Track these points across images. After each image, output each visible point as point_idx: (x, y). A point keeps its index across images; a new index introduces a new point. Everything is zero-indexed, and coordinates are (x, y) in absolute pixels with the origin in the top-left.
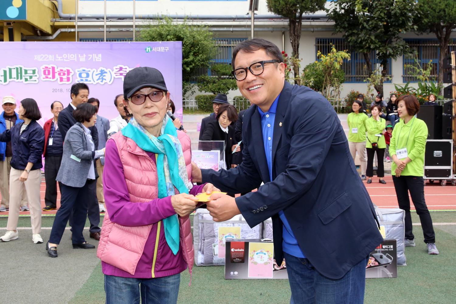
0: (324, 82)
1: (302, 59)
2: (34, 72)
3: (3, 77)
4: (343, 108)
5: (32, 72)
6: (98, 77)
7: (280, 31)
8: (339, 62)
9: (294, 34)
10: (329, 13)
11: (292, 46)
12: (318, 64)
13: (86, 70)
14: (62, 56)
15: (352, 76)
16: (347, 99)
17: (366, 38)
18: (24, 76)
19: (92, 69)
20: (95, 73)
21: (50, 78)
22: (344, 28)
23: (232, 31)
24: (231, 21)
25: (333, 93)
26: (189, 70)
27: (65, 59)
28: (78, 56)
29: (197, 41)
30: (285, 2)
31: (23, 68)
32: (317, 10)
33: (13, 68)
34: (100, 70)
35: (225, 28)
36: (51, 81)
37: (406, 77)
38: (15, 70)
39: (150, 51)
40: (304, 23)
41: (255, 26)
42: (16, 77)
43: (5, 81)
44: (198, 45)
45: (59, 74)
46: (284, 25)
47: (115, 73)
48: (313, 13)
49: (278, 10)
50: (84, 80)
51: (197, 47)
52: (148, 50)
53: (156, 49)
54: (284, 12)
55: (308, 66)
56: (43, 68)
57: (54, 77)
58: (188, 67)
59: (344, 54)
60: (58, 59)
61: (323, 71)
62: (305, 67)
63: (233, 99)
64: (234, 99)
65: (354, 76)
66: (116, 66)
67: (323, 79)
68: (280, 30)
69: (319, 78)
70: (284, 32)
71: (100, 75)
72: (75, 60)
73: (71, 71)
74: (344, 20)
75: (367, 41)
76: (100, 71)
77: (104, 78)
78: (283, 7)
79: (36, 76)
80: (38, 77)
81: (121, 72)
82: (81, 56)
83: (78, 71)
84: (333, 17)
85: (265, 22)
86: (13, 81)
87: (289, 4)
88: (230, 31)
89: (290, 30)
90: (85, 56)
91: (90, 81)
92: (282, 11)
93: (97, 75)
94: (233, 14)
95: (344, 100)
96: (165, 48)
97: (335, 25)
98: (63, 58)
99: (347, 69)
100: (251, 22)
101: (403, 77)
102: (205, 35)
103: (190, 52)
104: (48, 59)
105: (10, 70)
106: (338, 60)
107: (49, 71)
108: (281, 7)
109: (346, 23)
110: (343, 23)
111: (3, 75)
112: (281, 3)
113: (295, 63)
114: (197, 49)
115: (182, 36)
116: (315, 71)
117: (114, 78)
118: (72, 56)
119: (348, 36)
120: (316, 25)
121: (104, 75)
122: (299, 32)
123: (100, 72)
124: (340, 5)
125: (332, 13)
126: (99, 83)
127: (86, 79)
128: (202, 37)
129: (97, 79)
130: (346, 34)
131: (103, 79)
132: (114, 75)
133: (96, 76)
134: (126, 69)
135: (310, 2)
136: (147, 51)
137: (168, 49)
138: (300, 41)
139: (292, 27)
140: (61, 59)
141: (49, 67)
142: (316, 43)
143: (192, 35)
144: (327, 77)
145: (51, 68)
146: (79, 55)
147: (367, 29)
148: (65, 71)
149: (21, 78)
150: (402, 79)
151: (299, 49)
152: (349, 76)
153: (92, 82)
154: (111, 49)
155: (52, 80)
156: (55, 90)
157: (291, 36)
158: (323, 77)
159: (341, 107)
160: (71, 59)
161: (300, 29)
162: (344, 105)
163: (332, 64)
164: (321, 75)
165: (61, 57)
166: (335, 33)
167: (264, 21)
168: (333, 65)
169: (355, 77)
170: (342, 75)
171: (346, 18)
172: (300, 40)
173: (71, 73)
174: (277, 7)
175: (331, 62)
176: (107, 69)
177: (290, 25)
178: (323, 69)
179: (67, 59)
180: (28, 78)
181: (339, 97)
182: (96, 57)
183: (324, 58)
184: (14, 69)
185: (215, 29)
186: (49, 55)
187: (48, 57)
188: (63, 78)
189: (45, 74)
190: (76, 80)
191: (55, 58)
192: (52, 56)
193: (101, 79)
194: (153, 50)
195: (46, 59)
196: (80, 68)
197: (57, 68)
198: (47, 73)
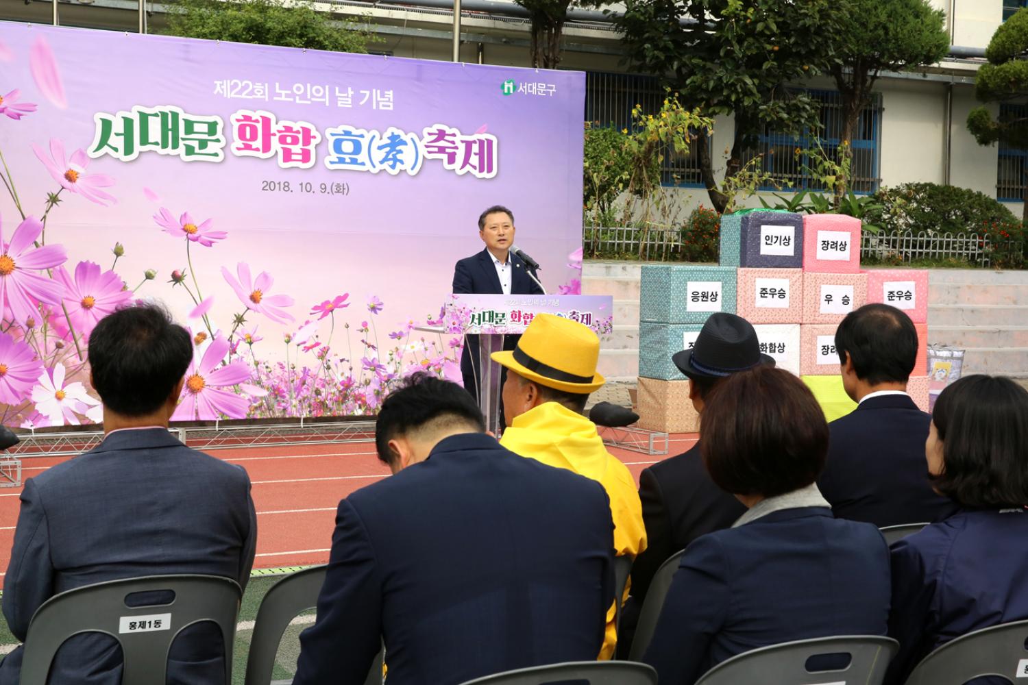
2: (212, 128)
3: (123, 137)
5: (206, 131)
6: (382, 154)
13: (353, 134)
14: (291, 89)
18: (183, 139)
19: (368, 132)
20: (376, 143)
21: (257, 149)
27: (297, 98)
28: (332, 92)
31: (182, 116)
33: (153, 113)
34: (390, 135)
36: (258, 158)
38: (159, 120)
39: (511, 92)
42: (160, 142)
43: (129, 149)
45: (282, 140)
47: (427, 147)
50: (348, 160)
52: (509, 88)
53: (525, 87)
56: (238, 120)
57: (266, 147)
60: (280, 95)
70: (482, 45)
71: (388, 149)
72: (324, 103)
73: (313, 133)
76: (389, 138)
77: (399, 156)
79: (218, 140)
80: (223, 143)
81: (442, 143)
82: (340, 92)
83: (333, 135)
86: (150, 151)
91: (363, 164)
93: (380, 148)
96: (547, 88)
98: (293, 95)
100: (452, 17)
104: (252, 93)
105: (144, 118)
107: (254, 130)
111: (122, 132)
117: (424, 157)
118: (318, 91)
121: (398, 148)
123: (389, 141)
126: (385, 170)
127: (351, 159)
129: (381, 159)
131: (395, 160)
132: (423, 151)
133: (380, 151)
134: (454, 135)
136: (506, 91)
137: (554, 90)
140: (287, 96)
145: (260, 120)
146: (337, 89)
148: (298, 132)
149: (175, 146)
153: (368, 166)
154: (419, 79)
155: (260, 154)
156: (268, 186)
160: (313, 99)
161: (560, 45)
165: (289, 92)
167: (448, 14)
173: (314, 137)
176: (406, 134)
179: (303, 97)
180: (195, 144)
182: (379, 99)
184: (156, 115)
186: (254, 84)
187: (254, 89)
188: (293, 152)
189: (242, 135)
190: (327, 160)
191: (272, 93)
192: (263, 85)
193: (390, 159)
194: (519, 91)
195: (247, 95)
196: (337, 127)
197: (277, 124)
198: (248, 136)
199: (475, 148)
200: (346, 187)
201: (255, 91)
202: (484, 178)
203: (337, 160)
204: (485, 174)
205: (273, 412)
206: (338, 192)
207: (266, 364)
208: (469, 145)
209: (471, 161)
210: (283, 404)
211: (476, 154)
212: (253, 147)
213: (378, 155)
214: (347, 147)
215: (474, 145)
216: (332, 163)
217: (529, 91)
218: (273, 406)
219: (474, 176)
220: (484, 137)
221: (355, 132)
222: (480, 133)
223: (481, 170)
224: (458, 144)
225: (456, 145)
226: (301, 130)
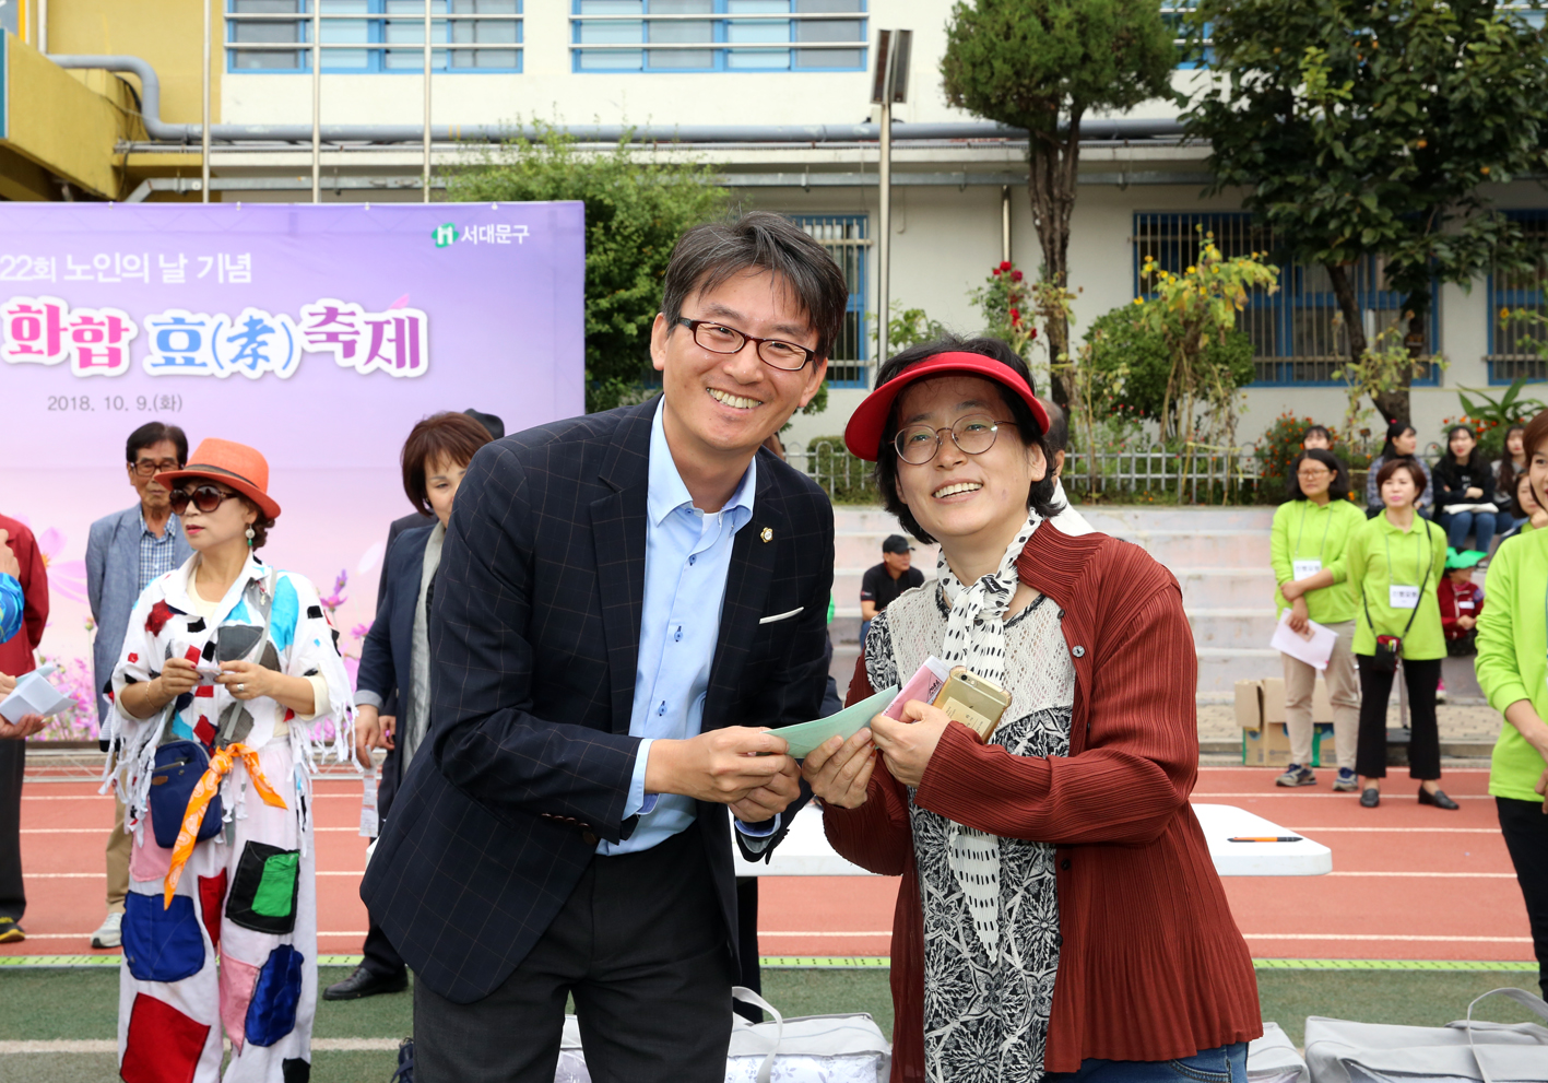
0: (1170, 380)
1: (1081, 290)
4: (1248, 482)
6: (235, 347)
7: (993, 185)
8: (1233, 301)
9: (1050, 193)
10: (1189, 108)
11: (1042, 242)
12: (1146, 310)
13: (187, 321)
14: (90, 262)
15: (1279, 359)
16: (1263, 449)
17: (1341, 205)
19: (212, 316)
20: (226, 332)
21: (40, 352)
22: (1251, 167)
23: (808, 188)
24: (804, 148)
25: (1207, 425)
26: (635, 332)
27: (100, 275)
28: (154, 262)
29: (665, 220)
30: (1013, 66)
32: (1140, 98)
34: (247, 319)
35: (780, 175)
36: (41, 365)
37: (1502, 362)
39: (450, 241)
40: (1088, 153)
41: (895, 167)
44: (671, 237)
45: (78, 336)
46: (1009, 162)
47: (307, 333)
48: (1124, 109)
49: (987, 99)
50: (179, 360)
51: (665, 245)
52: (445, 237)
53: (475, 233)
54: (1011, 107)
55: (1105, 318)
56: (11, 313)
57: (54, 347)
58: (629, 320)
59: (1252, 269)
60: (73, 272)
61: (1165, 336)
62: (1092, 324)
63: (806, 445)
64: (812, 449)
65: (1289, 359)
66: (313, 303)
67: (1167, 368)
68: (992, 181)
69: (1150, 364)
70: (1009, 189)
71: (244, 341)
72: (142, 279)
73: (126, 322)
74: (1249, 135)
75: (1344, 217)
76: (245, 324)
77: (262, 351)
78: (1003, 87)
82: (166, 261)
83: (155, 324)
84: (1205, 125)
85: (934, 151)
87: (1028, 74)
88: (799, 186)
89: (1034, 176)
90: (183, 261)
91: (204, 365)
92: (1002, 102)
93: (231, 340)
94: (811, 122)
95: (1250, 451)
96: (513, 231)
97: (1213, 157)
98: (94, 271)
99: (1258, 331)
100: (877, 152)
101: (1490, 363)
102: (700, 197)
103: (636, 264)
104: (32, 272)
106: (1226, 291)
107: (35, 325)
108: (996, 87)
109: (1256, 147)
110: (1246, 147)
112: (996, 71)
113: (1053, 306)
114: (664, 250)
115: (608, 201)
116: (1134, 336)
117: (303, 351)
118: (132, 263)
119: (1270, 198)
120: (1135, 162)
121: (260, 338)
122: (1068, 183)
123: (246, 329)
124: (1236, 76)
125: (1202, 112)
126: (239, 373)
127: (185, 358)
128: (686, 208)
129: (233, 356)
130: (1260, 191)
131: (256, 356)
132: (301, 341)
133: (230, 344)
134: (353, 314)
135: (1113, 65)
136: (440, 241)
137: (526, 234)
138: (1071, 222)
139: (1042, 167)
140: (85, 272)
141: (34, 309)
142: (1135, 233)
143: (648, 200)
144: (1181, 360)
145: (45, 310)
146: (161, 257)
147: (1346, 169)
148: (102, 324)
150: (1483, 370)
151: (1069, 251)
152: (1268, 360)
153: (212, 368)
154: (292, 233)
155: (45, 359)
156: (57, 403)
157: (1035, 200)
158: (1167, 359)
159: (1241, 481)
160: (125, 275)
161: (1074, 176)
162: (1249, 473)
163: (1203, 309)
164: (1155, 354)
165: (88, 267)
166: (1213, 192)
167: (930, 147)
168: (1205, 312)
169: (1290, 364)
170: (1244, 353)
171: (1260, 127)
172: (1073, 215)
173: (127, 330)
174: (980, 88)
175: (1200, 298)
176: (273, 316)
177: (1032, 161)
178: (1165, 327)
179: (110, 272)
181: (1231, 440)
182: (228, 267)
183: (1169, 284)
185: (742, 180)
186: (34, 259)
187: (33, 267)
188: (94, 352)
189: (17, 333)
190: (147, 363)
191: (62, 270)
192: (49, 259)
193: (248, 356)
194: (463, 239)
195: (25, 275)
196: (161, 313)
197: (69, 312)
198: (26, 332)
199: (389, 331)
200: (177, 399)
201: (37, 269)
202: (405, 378)
203: (163, 361)
204: (407, 371)
205: (71, 732)
206: (165, 407)
207: (58, 662)
208: (378, 329)
209: (381, 352)
210: (85, 720)
211: (390, 340)
212: (34, 349)
213: (228, 351)
214: (179, 340)
215: (386, 327)
216: (154, 365)
217: (482, 238)
218: (69, 722)
219: (388, 374)
220: (404, 313)
221: (189, 317)
222: (396, 307)
223: (401, 364)
224: (360, 326)
225: (356, 328)
226: (106, 321)
